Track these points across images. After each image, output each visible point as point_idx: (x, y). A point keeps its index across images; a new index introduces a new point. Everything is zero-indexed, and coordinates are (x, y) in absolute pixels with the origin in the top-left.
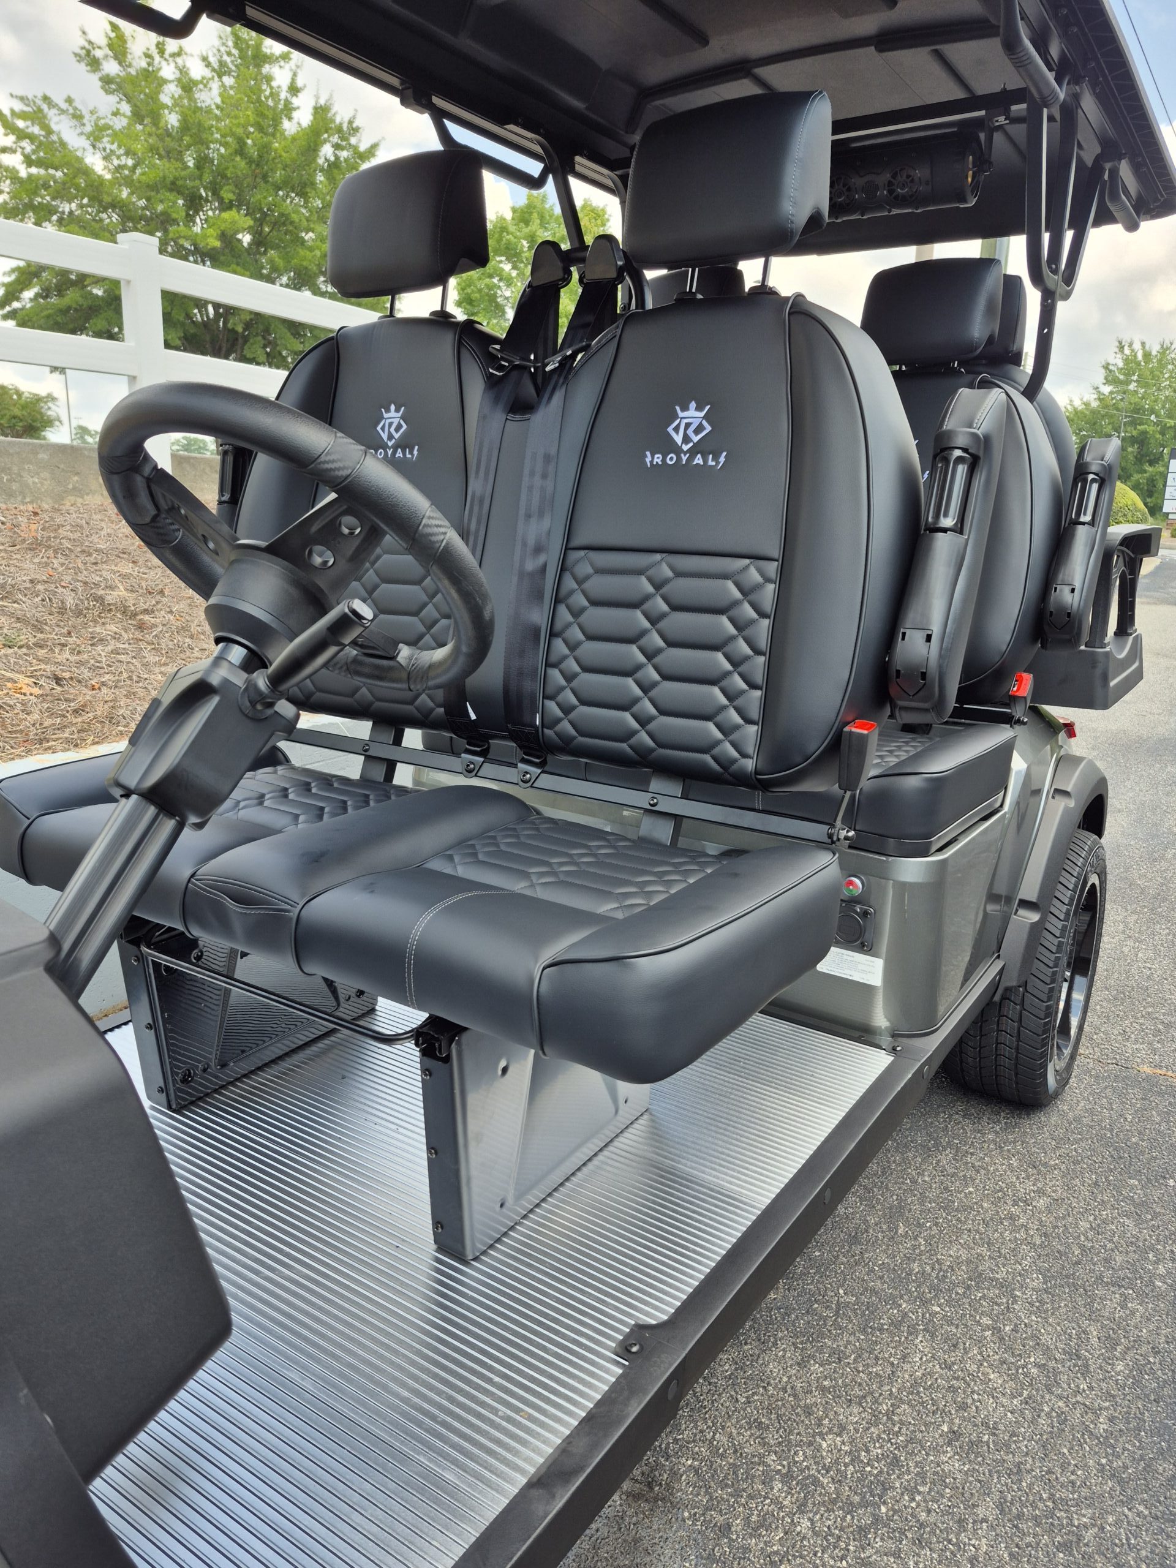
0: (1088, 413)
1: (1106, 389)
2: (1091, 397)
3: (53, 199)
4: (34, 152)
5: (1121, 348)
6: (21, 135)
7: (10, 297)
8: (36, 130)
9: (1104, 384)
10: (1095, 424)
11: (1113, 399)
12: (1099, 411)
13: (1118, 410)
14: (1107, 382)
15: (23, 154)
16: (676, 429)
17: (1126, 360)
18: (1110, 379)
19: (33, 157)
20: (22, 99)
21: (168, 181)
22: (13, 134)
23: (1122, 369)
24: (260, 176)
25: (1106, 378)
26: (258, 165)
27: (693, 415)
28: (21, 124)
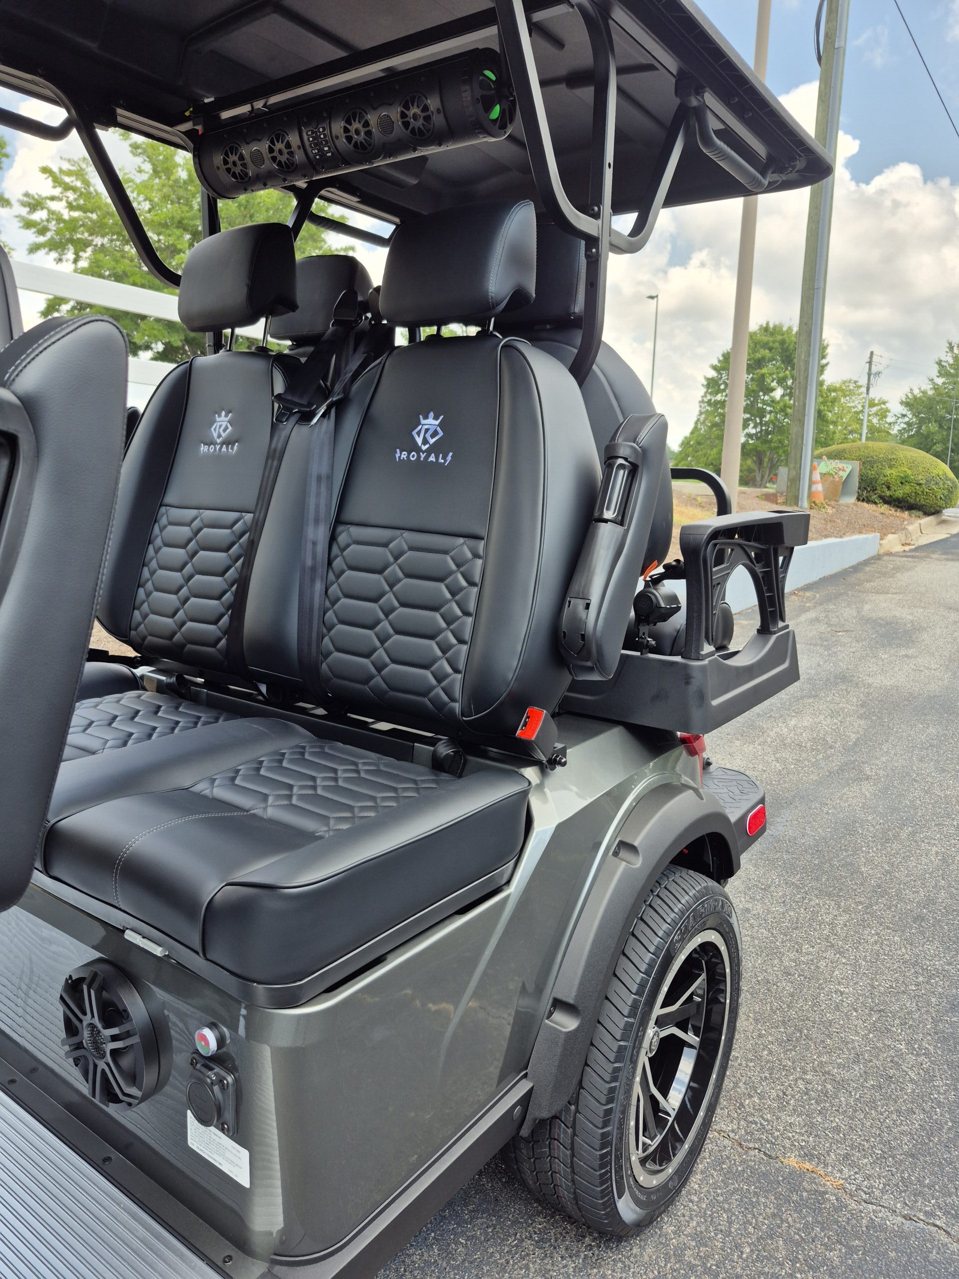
0: (924, 399)
1: (940, 381)
2: (927, 387)
3: (91, 235)
4: (75, 200)
5: (951, 348)
6: (67, 187)
7: (51, 309)
8: (79, 184)
9: (938, 377)
10: (931, 408)
11: (945, 388)
12: (934, 398)
13: (950, 397)
14: (941, 375)
15: (67, 202)
16: (419, 433)
17: (956, 357)
18: (943, 372)
19: (74, 204)
20: (69, 161)
21: (176, 221)
22: (60, 186)
23: (952, 365)
24: (248, 216)
25: (939, 372)
26: (245, 208)
27: (431, 422)
28: (67, 179)
